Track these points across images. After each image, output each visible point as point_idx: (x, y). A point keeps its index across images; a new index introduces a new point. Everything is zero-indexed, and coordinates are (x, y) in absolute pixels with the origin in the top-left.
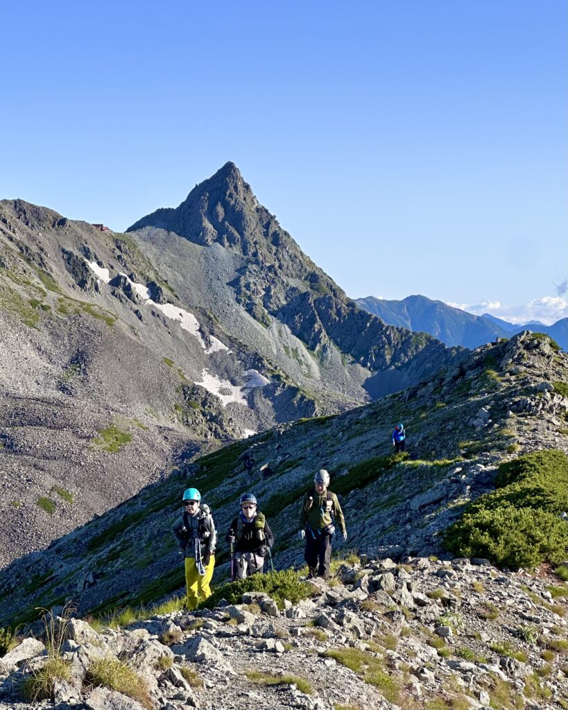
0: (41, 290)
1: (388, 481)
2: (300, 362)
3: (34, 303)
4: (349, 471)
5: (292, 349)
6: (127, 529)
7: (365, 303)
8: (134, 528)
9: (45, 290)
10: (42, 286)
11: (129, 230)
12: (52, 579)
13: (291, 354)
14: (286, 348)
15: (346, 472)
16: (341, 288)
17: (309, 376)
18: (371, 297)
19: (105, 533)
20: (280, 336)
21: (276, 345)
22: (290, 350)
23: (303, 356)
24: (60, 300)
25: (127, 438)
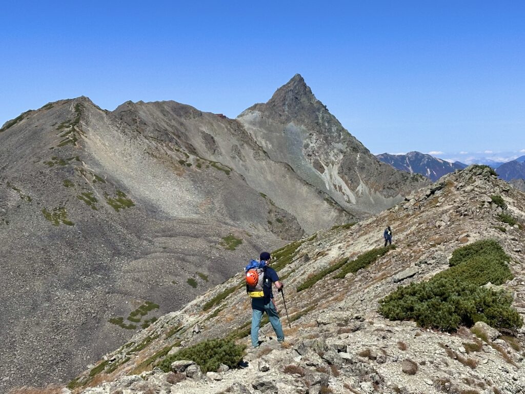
0: (186, 155)
1: (382, 263)
2: (344, 193)
3: (182, 162)
4: (358, 257)
5: (339, 186)
6: (227, 297)
7: (383, 157)
8: (231, 297)
9: (188, 154)
10: (187, 152)
11: (238, 117)
12: (181, 329)
13: (338, 189)
14: (335, 186)
15: (355, 258)
16: (367, 148)
17: (349, 202)
18: (386, 154)
19: (213, 301)
20: (331, 178)
21: (328, 183)
22: (337, 186)
23: (345, 190)
24: (198, 160)
25: (239, 242)
